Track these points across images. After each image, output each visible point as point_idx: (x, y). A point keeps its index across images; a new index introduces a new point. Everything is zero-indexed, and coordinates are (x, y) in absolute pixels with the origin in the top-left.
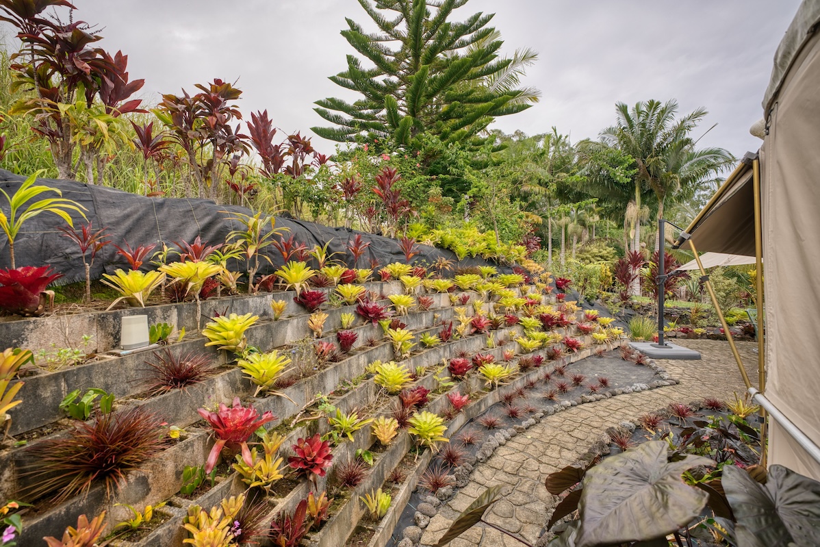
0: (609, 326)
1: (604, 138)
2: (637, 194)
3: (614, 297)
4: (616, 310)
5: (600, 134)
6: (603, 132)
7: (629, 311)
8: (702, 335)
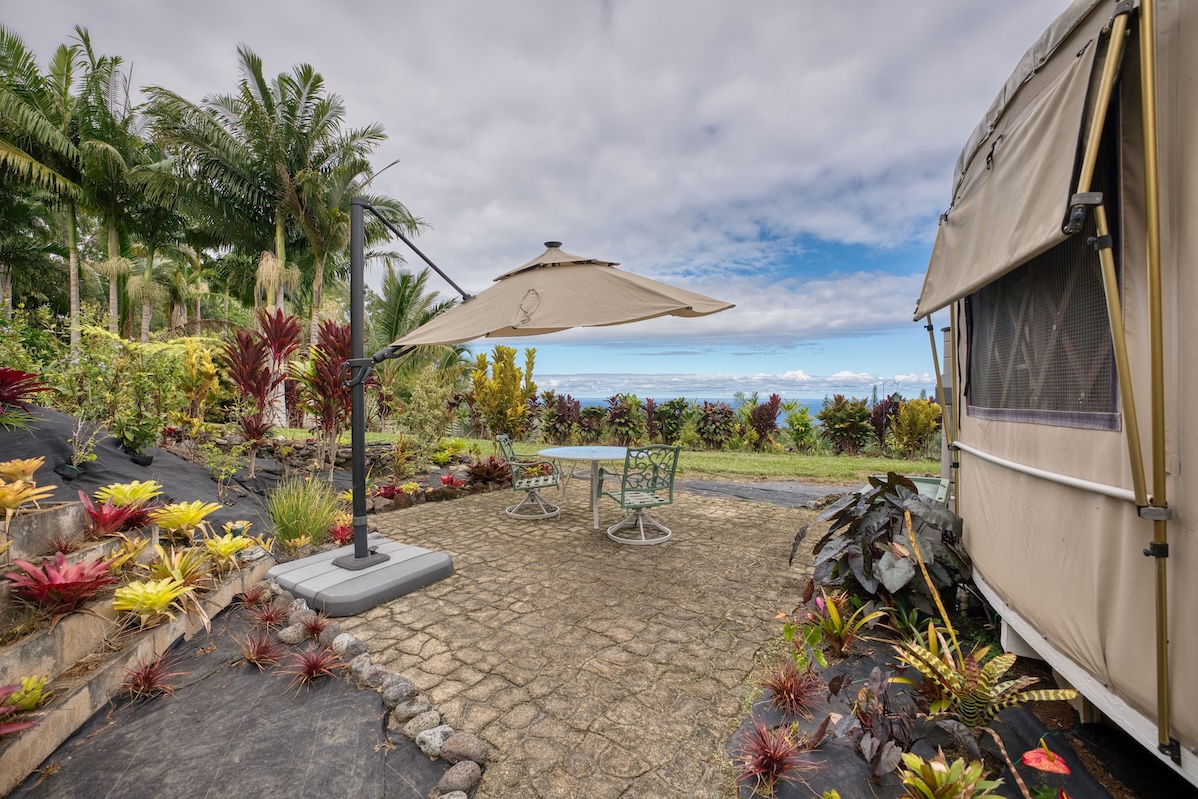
0: (198, 531)
1: (215, 113)
2: (279, 240)
3: (232, 431)
4: (230, 465)
5: (205, 101)
6: (211, 100)
7: (269, 464)
8: (417, 495)
